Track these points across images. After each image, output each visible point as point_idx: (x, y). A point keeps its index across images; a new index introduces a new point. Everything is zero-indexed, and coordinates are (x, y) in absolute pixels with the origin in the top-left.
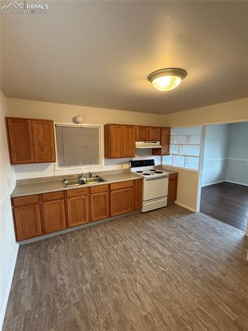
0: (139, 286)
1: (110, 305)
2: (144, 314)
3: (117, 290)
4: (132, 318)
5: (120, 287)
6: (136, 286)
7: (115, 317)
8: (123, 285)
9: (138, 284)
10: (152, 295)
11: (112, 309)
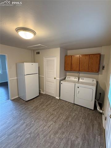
0: (45, 128)
1: (57, 136)
2: (54, 123)
3: (50, 137)
4: (57, 126)
5: (48, 136)
6: (45, 129)
7: (60, 131)
8: (47, 135)
9: (44, 129)
10: (47, 123)
11: (58, 134)
